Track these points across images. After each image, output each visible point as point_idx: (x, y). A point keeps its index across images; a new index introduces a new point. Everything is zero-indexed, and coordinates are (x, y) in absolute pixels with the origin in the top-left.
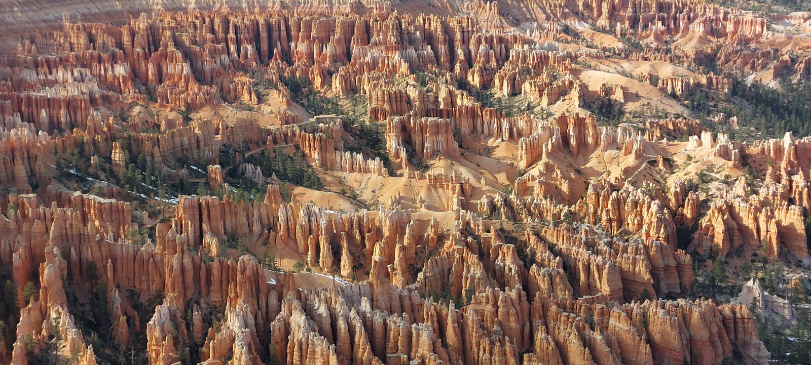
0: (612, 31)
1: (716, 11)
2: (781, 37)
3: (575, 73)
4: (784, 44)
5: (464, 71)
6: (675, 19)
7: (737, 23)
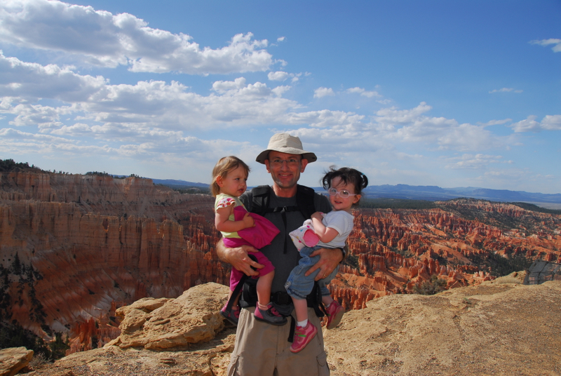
0: (442, 229)
1: (483, 226)
2: (507, 238)
3: (429, 244)
4: (509, 241)
5: (386, 239)
6: (467, 227)
7: (491, 231)
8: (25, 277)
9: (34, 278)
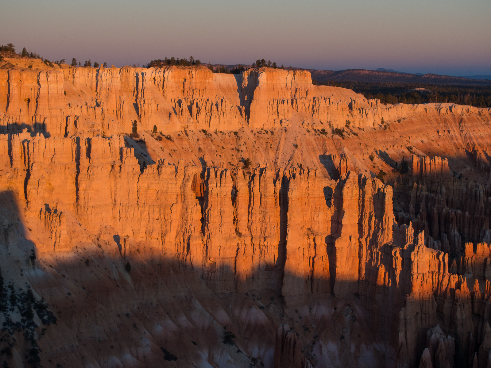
8: (16, 317)
9: (36, 319)
